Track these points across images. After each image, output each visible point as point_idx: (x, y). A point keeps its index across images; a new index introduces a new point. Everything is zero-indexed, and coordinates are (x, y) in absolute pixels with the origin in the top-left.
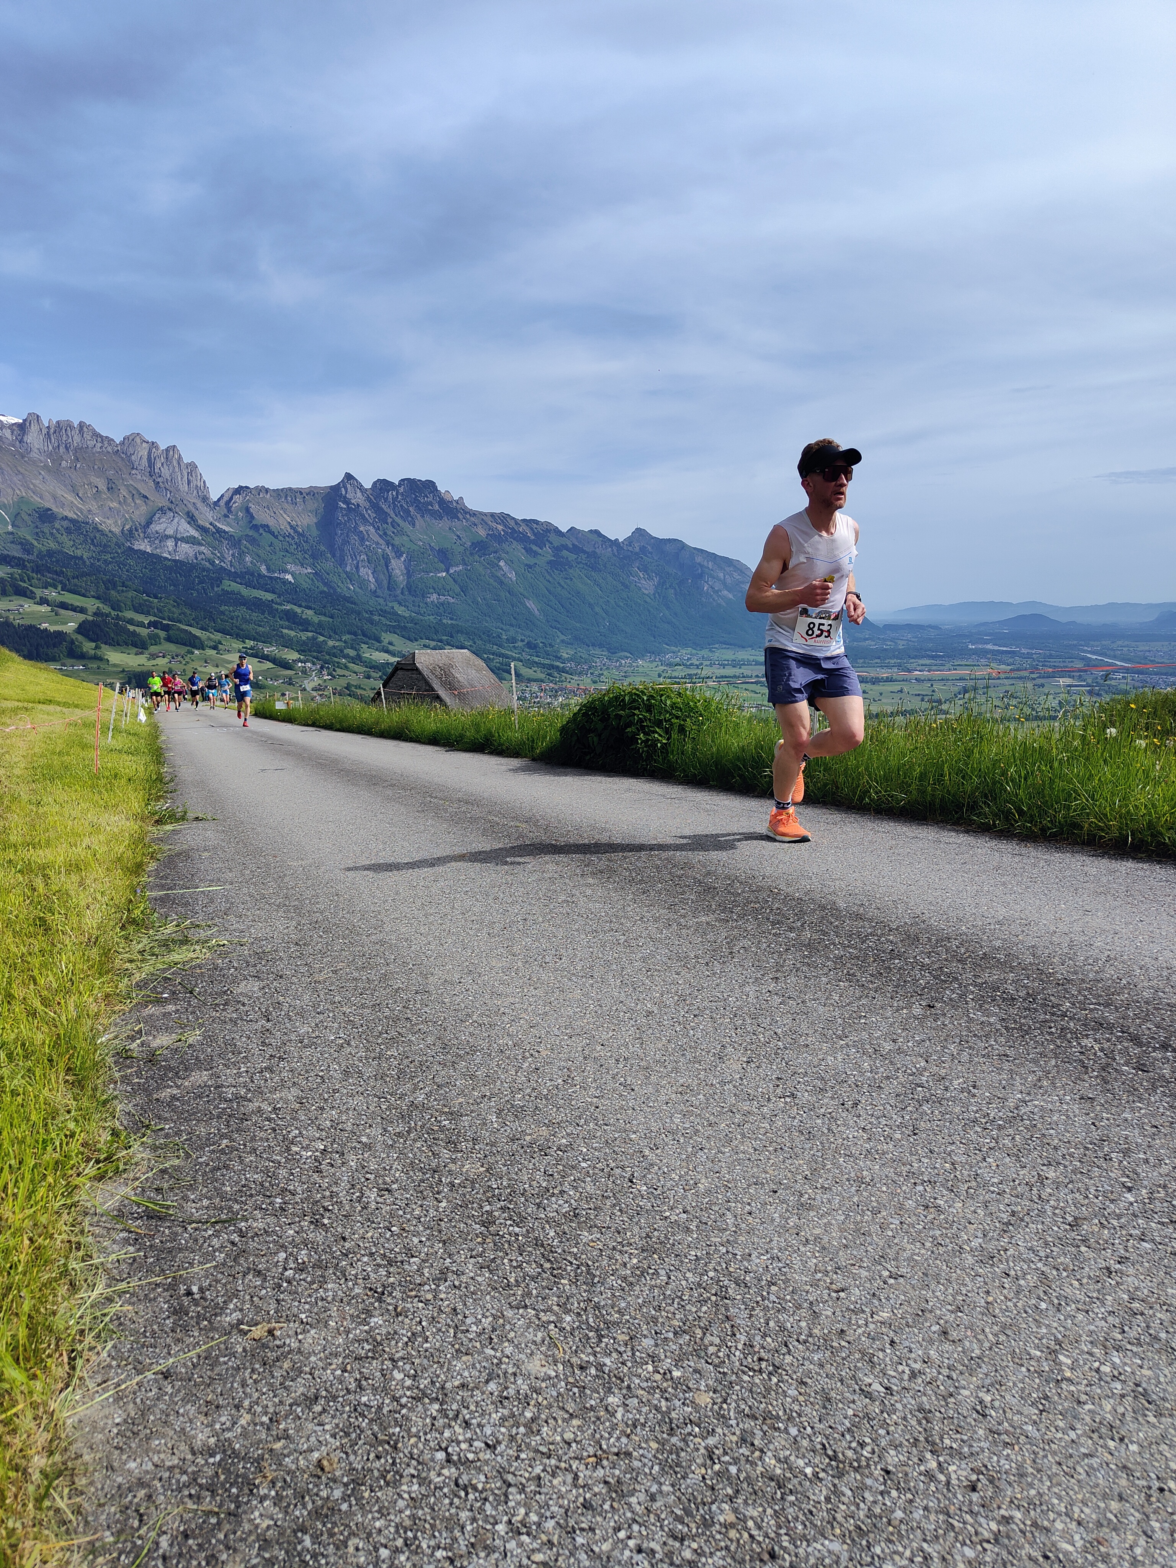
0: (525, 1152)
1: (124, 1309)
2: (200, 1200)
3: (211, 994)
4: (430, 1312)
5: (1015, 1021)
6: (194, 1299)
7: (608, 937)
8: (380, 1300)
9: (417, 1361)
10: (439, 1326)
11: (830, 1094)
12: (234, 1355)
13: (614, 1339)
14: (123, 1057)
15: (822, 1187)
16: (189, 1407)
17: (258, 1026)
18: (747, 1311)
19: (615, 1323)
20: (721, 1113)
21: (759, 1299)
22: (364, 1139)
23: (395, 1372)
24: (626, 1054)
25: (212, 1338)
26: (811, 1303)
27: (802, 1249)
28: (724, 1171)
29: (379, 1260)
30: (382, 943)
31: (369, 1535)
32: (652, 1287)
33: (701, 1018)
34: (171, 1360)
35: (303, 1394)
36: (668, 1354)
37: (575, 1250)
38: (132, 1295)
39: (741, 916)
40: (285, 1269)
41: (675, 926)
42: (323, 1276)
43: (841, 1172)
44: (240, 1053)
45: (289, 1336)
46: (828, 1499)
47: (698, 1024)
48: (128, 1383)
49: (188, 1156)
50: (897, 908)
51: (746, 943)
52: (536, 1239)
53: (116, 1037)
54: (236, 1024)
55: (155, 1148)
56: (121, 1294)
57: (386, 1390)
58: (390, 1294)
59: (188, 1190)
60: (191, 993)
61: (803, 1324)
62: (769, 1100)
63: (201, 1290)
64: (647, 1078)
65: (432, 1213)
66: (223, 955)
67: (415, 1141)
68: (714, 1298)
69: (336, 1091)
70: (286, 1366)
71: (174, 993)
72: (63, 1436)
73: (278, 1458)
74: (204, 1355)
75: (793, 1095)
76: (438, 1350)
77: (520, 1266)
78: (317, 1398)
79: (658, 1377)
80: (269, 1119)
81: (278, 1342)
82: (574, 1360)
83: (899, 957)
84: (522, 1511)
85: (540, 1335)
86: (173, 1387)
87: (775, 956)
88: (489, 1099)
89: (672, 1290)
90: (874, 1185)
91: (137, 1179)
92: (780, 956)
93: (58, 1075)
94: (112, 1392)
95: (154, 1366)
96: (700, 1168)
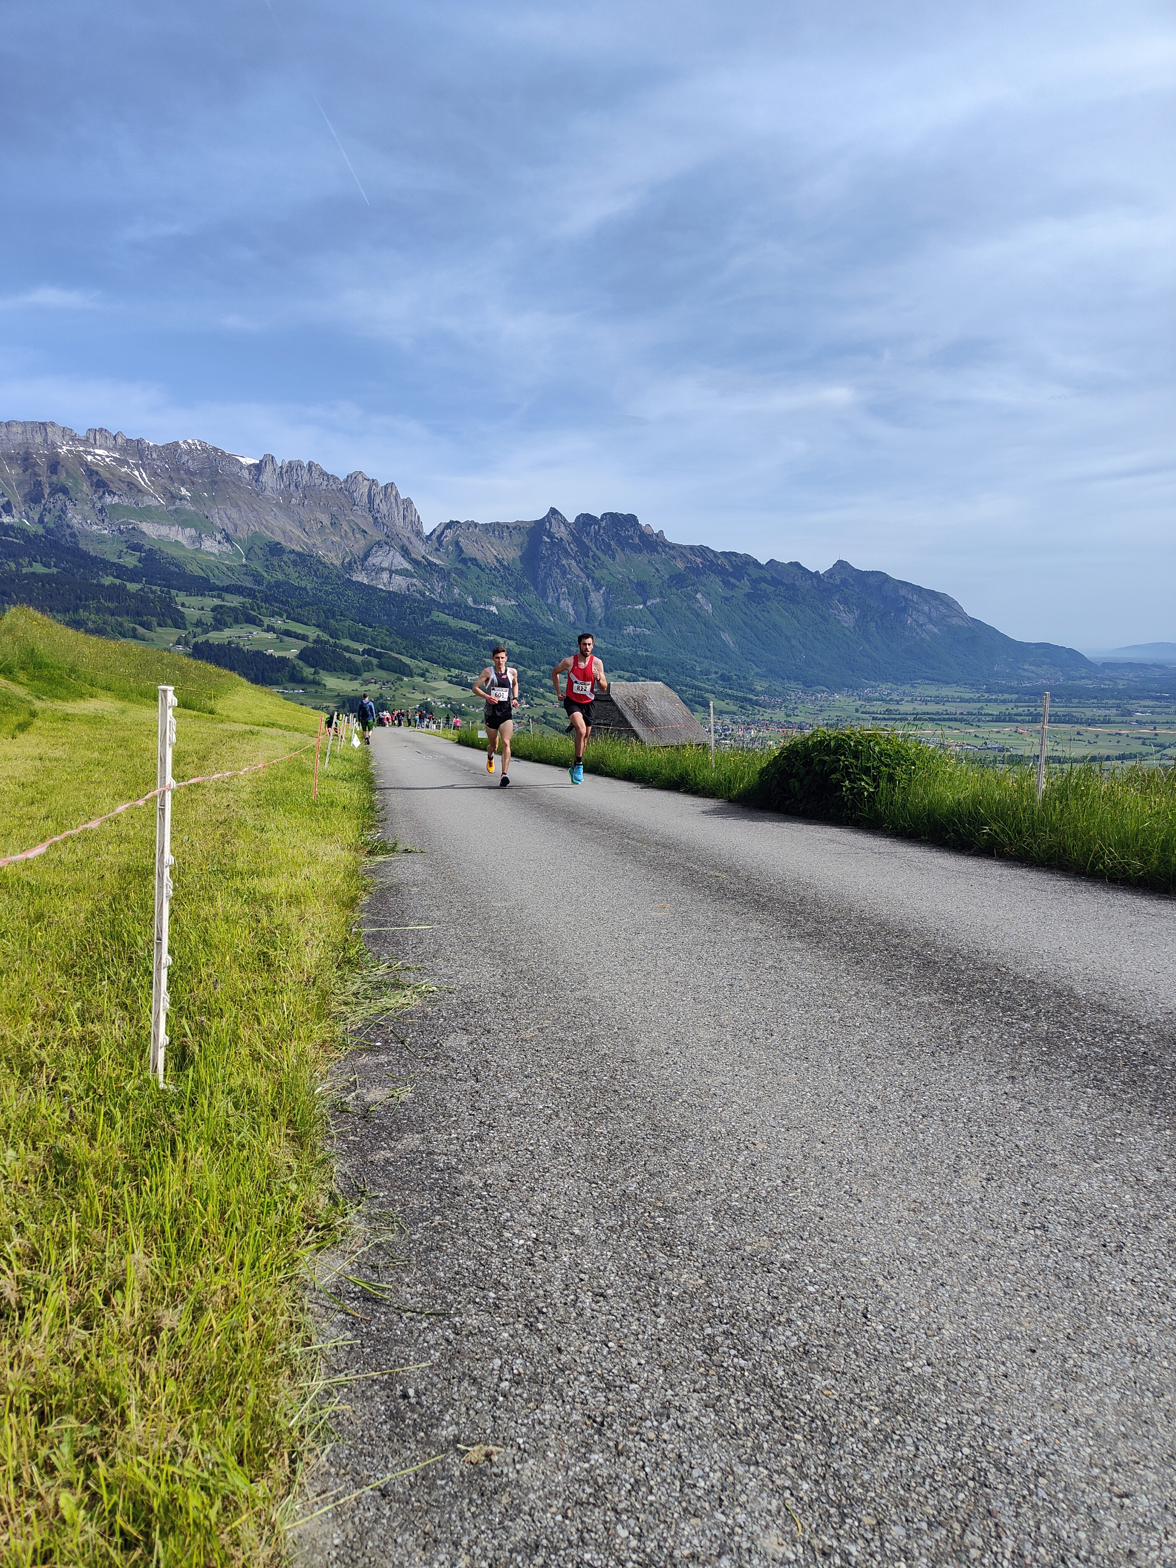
0: (746, 1265)
1: (343, 1407)
2: (415, 1284)
3: (421, 1046)
4: (654, 1455)
6: (410, 1404)
7: (821, 1012)
8: (599, 1432)
9: (642, 1517)
10: (664, 1474)
11: (1087, 1231)
12: (451, 1478)
13: (860, 1521)
14: (339, 1109)
15: (1089, 1352)
16: (406, 1536)
17: (466, 1086)
18: (1012, 1508)
19: (858, 1500)
20: (962, 1241)
21: (1026, 1492)
22: (577, 1231)
23: (619, 1527)
24: (850, 1156)
25: (429, 1454)
26: (1089, 1507)
28: (971, 1316)
29: (597, 1382)
30: (586, 1000)
32: (899, 1459)
33: (931, 1120)
35: (523, 1539)
36: (923, 1551)
37: (808, 1397)
38: (350, 1390)
39: (967, 999)
40: (501, 1379)
41: (894, 1005)
42: (540, 1394)
43: (1110, 1334)
44: (451, 1116)
45: (507, 1464)
47: (928, 1127)
48: (347, 1498)
49: (402, 1231)
50: (1145, 1000)
51: (974, 1031)
52: (764, 1377)
53: (333, 1087)
54: (446, 1082)
55: (370, 1219)
56: (340, 1387)
57: (610, 1549)
58: (611, 1426)
59: (403, 1271)
60: (402, 1043)
62: (1016, 1230)
63: (417, 1392)
64: (875, 1188)
65: (650, 1330)
66: (433, 1002)
67: (628, 1238)
68: (971, 1484)
69: (547, 1170)
70: (505, 1500)
71: (386, 1042)
72: (283, 1553)
74: (421, 1474)
75: (1043, 1227)
76: (664, 1506)
77: (748, 1410)
78: (537, 1547)
80: (480, 1197)
81: (495, 1470)
82: (815, 1542)
83: (1154, 1062)
85: (775, 1503)
86: (391, 1509)
87: (1009, 1050)
88: (705, 1196)
89: (921, 1465)
90: (1152, 1358)
91: (354, 1253)
92: (1015, 1050)
93: (280, 1129)
94: (330, 1506)
95: (372, 1479)
96: (943, 1310)
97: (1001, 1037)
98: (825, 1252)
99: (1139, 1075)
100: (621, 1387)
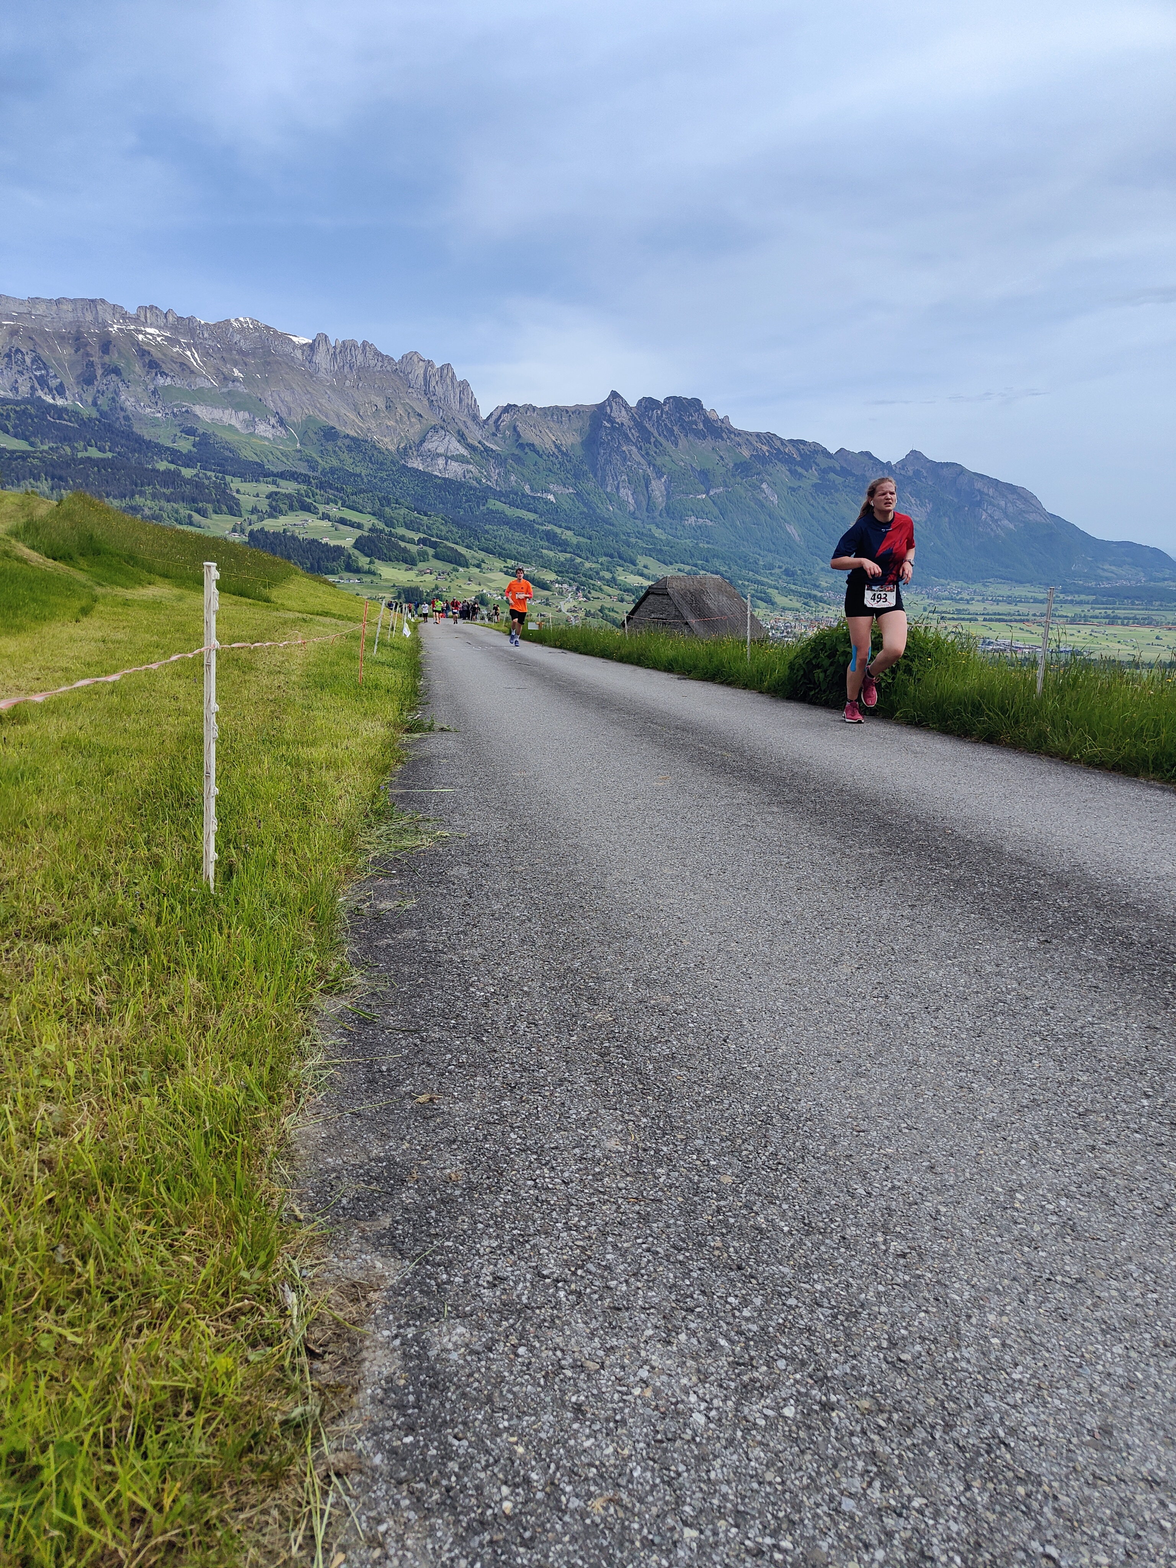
0: (648, 1011)
1: (335, 1074)
2: (397, 1015)
3: (430, 874)
4: (546, 1103)
5: (1122, 961)
6: (383, 1075)
7: (772, 858)
8: (511, 1091)
9: (528, 1130)
10: (549, 1111)
11: (918, 999)
12: (404, 1110)
13: (675, 1136)
14: (355, 913)
15: (881, 1064)
16: (370, 1134)
17: (462, 901)
18: (782, 1134)
19: (678, 1127)
20: (818, 1003)
21: (795, 1128)
22: (525, 989)
23: (512, 1134)
24: (755, 952)
25: (391, 1099)
26: (835, 1136)
27: (844, 1101)
28: (803, 1043)
29: (517, 1067)
30: (575, 846)
31: (473, 1216)
32: (715, 1110)
33: (831, 931)
34: (362, 1107)
35: (446, 1138)
36: (711, 1151)
37: (665, 1079)
38: (342, 1067)
39: (905, 852)
40: (449, 1065)
41: (838, 854)
42: (475, 1072)
43: (901, 1055)
44: (444, 919)
45: (443, 1104)
46: (793, 1246)
47: (824, 934)
48: (332, 1117)
49: (393, 986)
50: (1062, 856)
52: (638, 1069)
53: (352, 899)
54: (445, 898)
55: (369, 978)
56: (334, 1065)
58: (520, 1089)
59: (390, 1008)
60: (414, 871)
61: (823, 1148)
62: (864, 998)
63: (389, 1070)
64: (767, 971)
65: (564, 1043)
66: (444, 844)
68: (759, 1123)
70: (438, 1121)
71: (401, 870)
73: (424, 1171)
74: (384, 1107)
76: (545, 1126)
77: (619, 1084)
78: (455, 1141)
79: (698, 1163)
80: (457, 968)
81: (435, 1107)
82: (640, 1145)
84: (577, 1219)
85: (620, 1127)
86: (361, 1122)
88: (631, 971)
89: (729, 1114)
90: (924, 1068)
91: (355, 997)
92: (926, 888)
93: (305, 921)
94: (321, 1120)
95: (350, 1109)
96: (784, 1039)
98: (710, 1005)
99: (1021, 907)
100: (533, 1070)
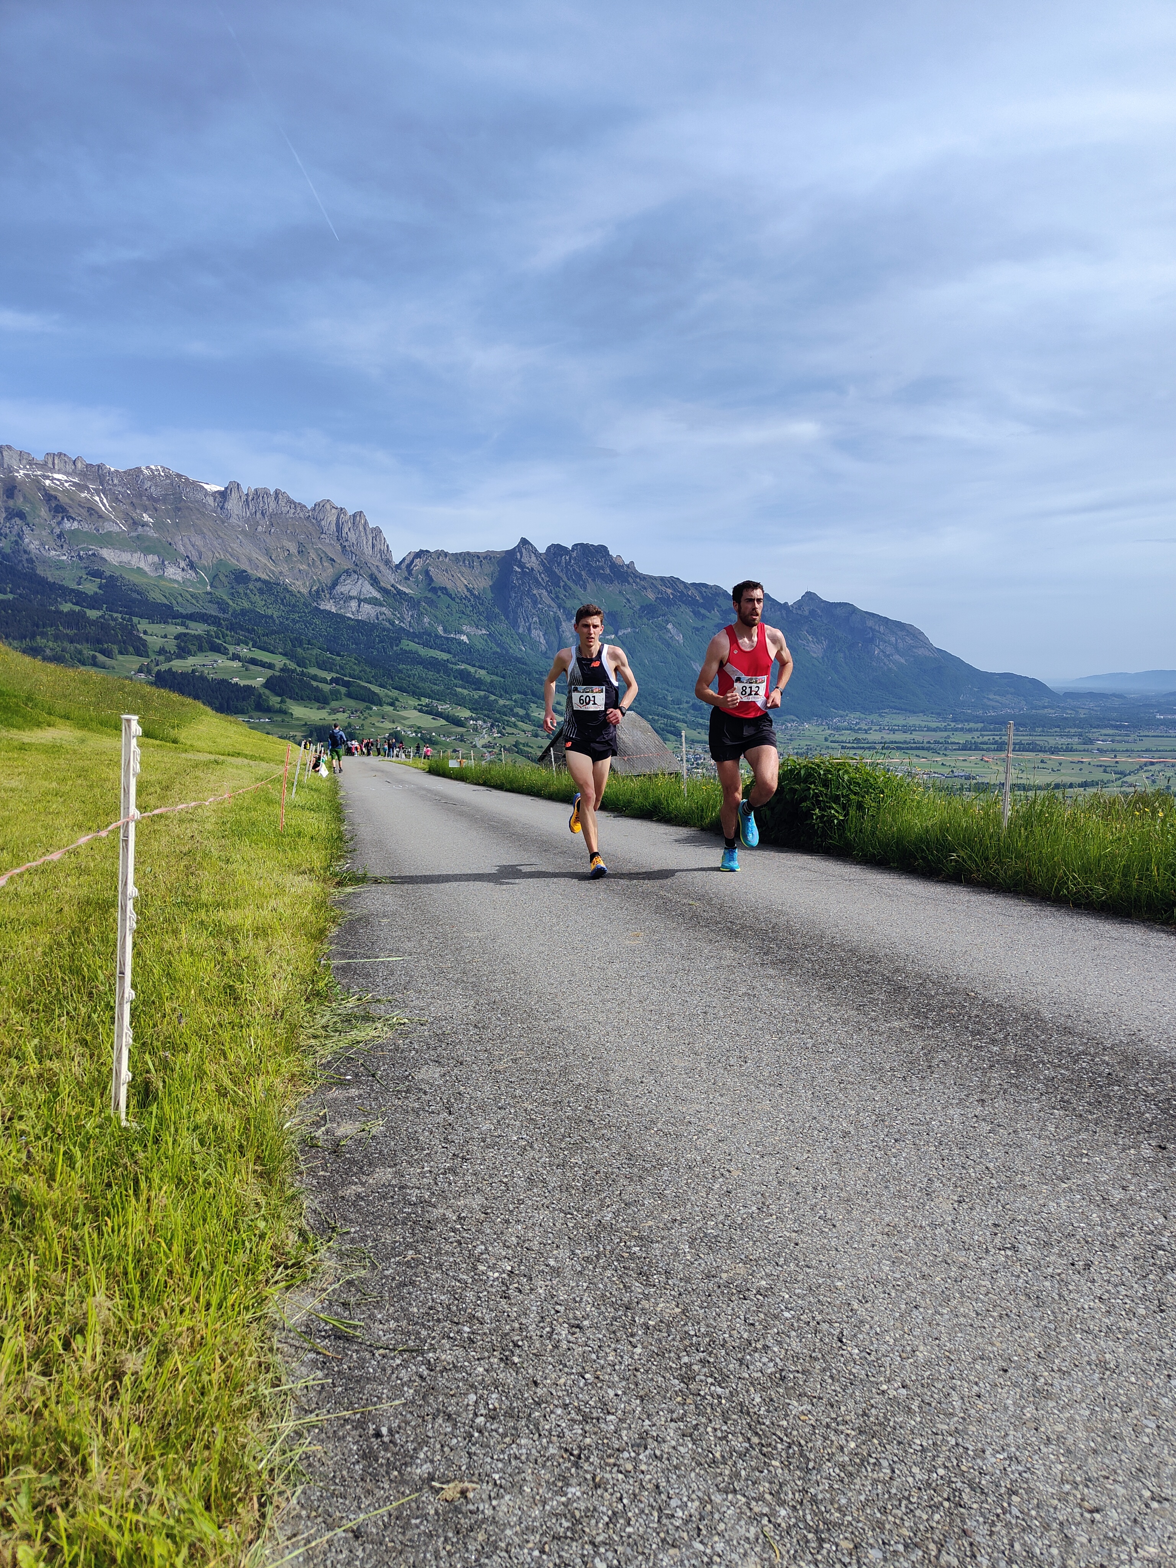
0: (722, 1292)
1: (314, 1448)
2: (388, 1321)
3: (393, 1079)
4: (630, 1487)
6: (383, 1442)
7: (794, 1039)
8: (576, 1465)
9: (620, 1549)
10: (642, 1506)
11: (1056, 1250)
12: (425, 1517)
13: (837, 1545)
14: (309, 1144)
15: (1060, 1370)
17: (439, 1119)
18: (987, 1526)
19: (835, 1524)
20: (934, 1264)
21: (999, 1511)
22: (552, 1262)
23: (597, 1560)
24: (824, 1182)
25: (403, 1493)
26: (1061, 1524)
27: (1044, 1450)
28: (944, 1338)
29: (573, 1415)
30: (560, 1030)
32: (875, 1481)
33: (903, 1144)
34: (362, 1516)
37: (785, 1423)
38: (321, 1430)
39: (937, 1023)
40: (476, 1415)
41: (866, 1031)
42: (515, 1429)
43: (1080, 1352)
44: (423, 1150)
45: (482, 1501)
47: (900, 1151)
48: (319, 1540)
49: (374, 1267)
50: (1109, 1022)
51: (944, 1055)
52: (741, 1404)
53: (302, 1122)
54: (418, 1115)
55: (341, 1255)
56: (310, 1427)
58: (587, 1459)
59: (375, 1308)
60: (373, 1076)
62: (987, 1251)
63: (390, 1430)
64: (849, 1212)
65: (627, 1360)
66: (404, 1035)
67: (604, 1268)
68: (946, 1504)
69: (521, 1202)
70: (481, 1537)
71: (357, 1075)
74: (395, 1513)
75: (1013, 1248)
76: (642, 1537)
77: (725, 1438)
80: (454, 1230)
81: (471, 1507)
83: (1118, 1083)
85: (753, 1530)
86: (364, 1550)
87: (979, 1073)
88: (680, 1224)
89: (897, 1488)
90: (1120, 1374)
91: (325, 1290)
92: (984, 1073)
93: (247, 1165)
94: (301, 1550)
95: (344, 1521)
96: (917, 1332)
97: (971, 1061)
98: (800, 1278)
99: (1104, 1096)
100: (598, 1419)
